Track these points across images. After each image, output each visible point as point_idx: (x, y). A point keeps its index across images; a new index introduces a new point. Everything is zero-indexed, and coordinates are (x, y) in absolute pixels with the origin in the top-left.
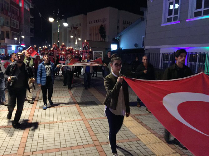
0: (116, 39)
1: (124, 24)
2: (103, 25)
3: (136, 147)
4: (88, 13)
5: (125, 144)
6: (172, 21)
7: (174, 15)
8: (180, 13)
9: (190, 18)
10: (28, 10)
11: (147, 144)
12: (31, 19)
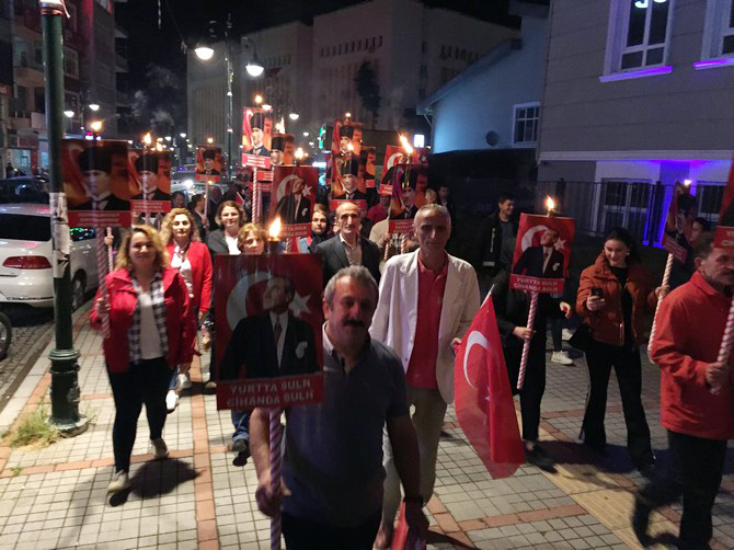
0: (418, 113)
1: (443, 56)
2: (369, 63)
3: (581, 537)
4: (316, 19)
5: (544, 526)
6: (640, 65)
7: (650, 43)
8: (672, 37)
9: (709, 59)
10: (109, 9)
11: (616, 528)
12: (117, 39)
